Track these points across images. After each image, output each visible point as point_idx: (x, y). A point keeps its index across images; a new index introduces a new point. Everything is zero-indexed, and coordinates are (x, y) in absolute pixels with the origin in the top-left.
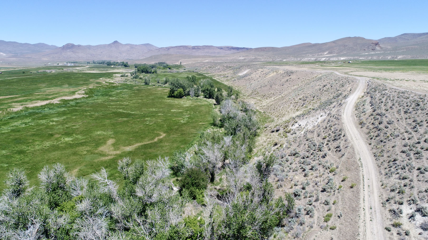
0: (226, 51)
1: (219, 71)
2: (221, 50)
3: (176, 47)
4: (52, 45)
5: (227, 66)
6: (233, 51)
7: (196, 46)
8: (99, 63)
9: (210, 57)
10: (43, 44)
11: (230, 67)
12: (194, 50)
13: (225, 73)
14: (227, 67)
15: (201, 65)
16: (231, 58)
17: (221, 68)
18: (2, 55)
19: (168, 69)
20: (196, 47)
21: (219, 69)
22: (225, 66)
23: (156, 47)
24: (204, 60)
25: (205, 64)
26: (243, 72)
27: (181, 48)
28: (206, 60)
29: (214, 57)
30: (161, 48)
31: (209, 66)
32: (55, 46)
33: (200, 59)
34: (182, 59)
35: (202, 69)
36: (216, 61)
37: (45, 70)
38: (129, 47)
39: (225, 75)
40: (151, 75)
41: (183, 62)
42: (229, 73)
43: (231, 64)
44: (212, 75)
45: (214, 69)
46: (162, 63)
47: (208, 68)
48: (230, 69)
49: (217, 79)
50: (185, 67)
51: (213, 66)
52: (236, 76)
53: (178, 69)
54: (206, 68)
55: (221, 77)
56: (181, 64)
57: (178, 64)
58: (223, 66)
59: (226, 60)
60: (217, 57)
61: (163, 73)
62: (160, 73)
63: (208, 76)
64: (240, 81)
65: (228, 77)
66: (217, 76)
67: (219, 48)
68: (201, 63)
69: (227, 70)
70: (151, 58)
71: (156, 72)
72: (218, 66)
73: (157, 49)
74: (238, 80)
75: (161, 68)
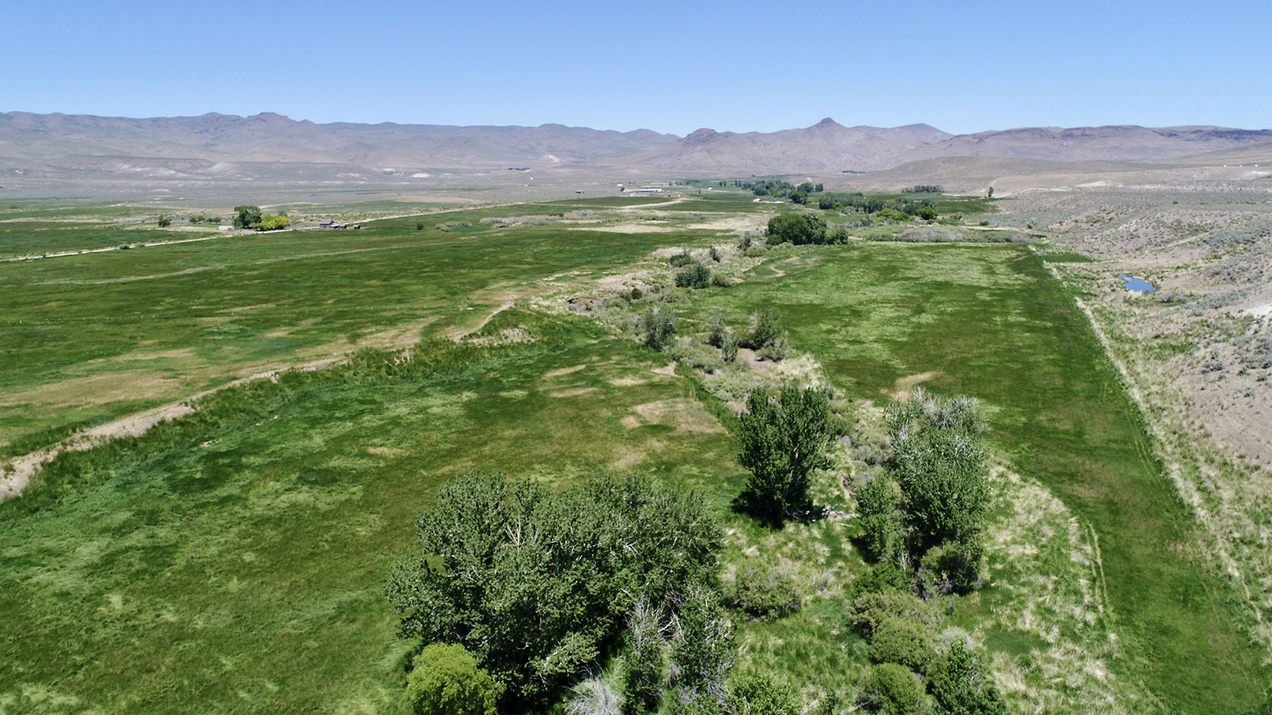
0: (1191, 144)
2: (1171, 142)
3: (1008, 132)
4: (667, 135)
5: (1179, 222)
6: (1216, 143)
7: (1079, 129)
8: (745, 187)
9: (1117, 165)
10: (648, 131)
11: (1195, 230)
12: (1070, 142)
13: (1164, 260)
14: (1177, 227)
15: (1063, 203)
16: (1207, 174)
17: (1141, 232)
18: (551, 160)
19: (918, 219)
20: (1075, 133)
21: (1132, 236)
22: (1164, 224)
23: (944, 134)
25: (1081, 203)
27: (1024, 134)
28: (1094, 181)
29: (1136, 166)
30: (958, 136)
31: (1093, 212)
33: (1071, 177)
34: (1002, 179)
35: (1056, 226)
36: (1135, 183)
37: (499, 219)
38: (861, 136)
39: (1159, 282)
40: (809, 256)
41: (999, 190)
42: (1186, 267)
43: (1203, 213)
44: (1084, 273)
45: (1108, 232)
46: (927, 190)
47: (1084, 226)
48: (1193, 239)
49: (1097, 320)
50: (996, 211)
51: (1111, 216)
52: (1232, 314)
53: (955, 221)
54: (1076, 221)
55: (1125, 301)
56: (993, 195)
57: (982, 192)
58: (1158, 221)
59: (1181, 184)
60: (1147, 168)
61: (874, 243)
62: (861, 244)
63: (1059, 278)
64: (1258, 399)
65: (1169, 301)
66: (1107, 289)
67: (1162, 135)
68: (1065, 198)
69: (1175, 243)
70: (904, 169)
71: (842, 238)
72: (1134, 222)
73: (944, 141)
74: (1249, 382)
75: (896, 213)
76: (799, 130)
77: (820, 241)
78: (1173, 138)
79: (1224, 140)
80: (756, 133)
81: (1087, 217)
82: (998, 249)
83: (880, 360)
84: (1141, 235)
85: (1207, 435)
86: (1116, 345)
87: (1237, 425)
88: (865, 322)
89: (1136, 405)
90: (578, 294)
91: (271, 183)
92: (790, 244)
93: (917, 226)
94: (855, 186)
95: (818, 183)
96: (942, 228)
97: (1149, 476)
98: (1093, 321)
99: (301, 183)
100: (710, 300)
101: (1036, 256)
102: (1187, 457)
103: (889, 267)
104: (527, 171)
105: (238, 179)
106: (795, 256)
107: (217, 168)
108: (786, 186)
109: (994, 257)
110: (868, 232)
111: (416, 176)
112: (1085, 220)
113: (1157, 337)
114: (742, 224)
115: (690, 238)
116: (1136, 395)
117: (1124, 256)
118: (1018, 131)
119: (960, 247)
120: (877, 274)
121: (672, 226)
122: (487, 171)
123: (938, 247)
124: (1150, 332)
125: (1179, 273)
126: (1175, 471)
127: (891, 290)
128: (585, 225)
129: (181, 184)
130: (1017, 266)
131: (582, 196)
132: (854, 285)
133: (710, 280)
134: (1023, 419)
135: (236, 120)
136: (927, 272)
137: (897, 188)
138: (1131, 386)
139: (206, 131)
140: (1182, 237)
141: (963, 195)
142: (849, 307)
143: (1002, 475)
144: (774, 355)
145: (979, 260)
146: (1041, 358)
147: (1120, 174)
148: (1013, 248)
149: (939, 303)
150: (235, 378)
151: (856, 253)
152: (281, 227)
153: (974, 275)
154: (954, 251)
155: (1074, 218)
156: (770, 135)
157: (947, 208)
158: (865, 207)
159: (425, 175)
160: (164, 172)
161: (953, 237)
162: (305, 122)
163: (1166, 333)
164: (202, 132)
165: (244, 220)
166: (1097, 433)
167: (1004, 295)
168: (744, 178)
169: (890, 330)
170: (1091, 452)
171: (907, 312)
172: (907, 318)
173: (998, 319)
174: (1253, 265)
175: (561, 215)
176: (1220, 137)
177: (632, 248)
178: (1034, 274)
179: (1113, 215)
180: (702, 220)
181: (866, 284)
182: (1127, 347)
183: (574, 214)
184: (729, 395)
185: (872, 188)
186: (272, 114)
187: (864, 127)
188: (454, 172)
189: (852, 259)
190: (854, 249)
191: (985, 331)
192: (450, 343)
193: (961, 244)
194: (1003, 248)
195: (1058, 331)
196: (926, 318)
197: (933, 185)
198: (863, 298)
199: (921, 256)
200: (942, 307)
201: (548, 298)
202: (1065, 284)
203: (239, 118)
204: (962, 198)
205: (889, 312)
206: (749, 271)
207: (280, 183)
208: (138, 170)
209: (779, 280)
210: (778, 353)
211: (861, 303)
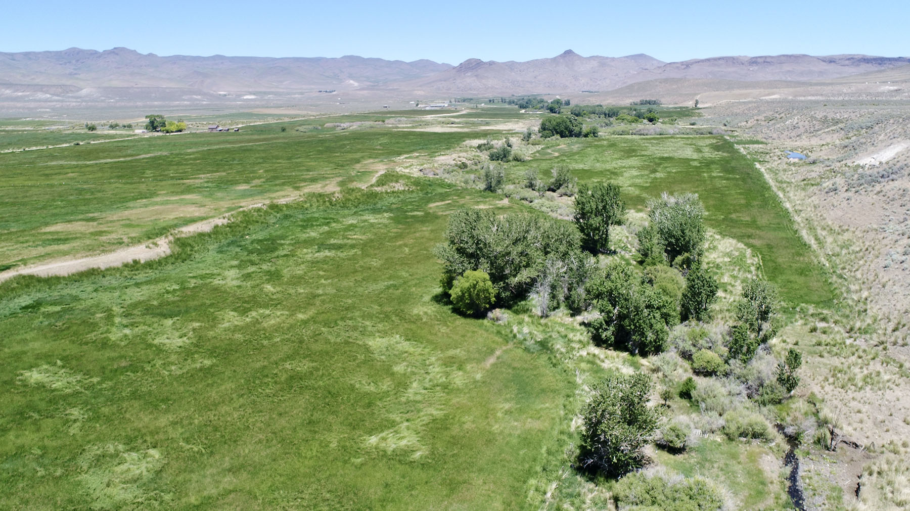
0: (844, 69)
1: (793, 134)
2: (831, 67)
3: (708, 60)
4: (443, 64)
5: (826, 117)
6: (864, 67)
8: (510, 103)
9: (788, 84)
10: (427, 60)
11: (836, 122)
12: (755, 68)
13: (815, 142)
14: (825, 121)
15: (749, 109)
16: (853, 89)
17: (801, 124)
18: (351, 84)
19: (645, 121)
20: (759, 60)
21: (795, 128)
22: (816, 119)
23: (659, 62)
24: (769, 95)
25: (762, 109)
26: (877, 152)
27: (721, 62)
28: (773, 94)
29: (803, 84)
30: (670, 64)
32: (447, 65)
33: (756, 92)
34: (705, 94)
35: (744, 124)
36: (801, 96)
37: (339, 124)
38: (595, 63)
39: (810, 154)
40: (573, 144)
41: (703, 102)
42: (828, 144)
43: (842, 111)
44: (761, 150)
45: (779, 126)
46: (649, 102)
47: (763, 123)
48: (834, 128)
49: (767, 173)
50: (701, 116)
51: (781, 115)
52: (848, 164)
53: (672, 122)
54: (757, 120)
55: (787, 163)
56: (698, 106)
57: (690, 104)
58: (812, 117)
59: (834, 95)
60: (811, 85)
61: (616, 136)
62: (607, 137)
63: (745, 153)
64: (853, 200)
65: (814, 163)
66: (776, 158)
67: (824, 61)
68: (750, 105)
69: (823, 131)
70: (630, 88)
71: (594, 133)
72: (796, 118)
73: (659, 67)
74: (849, 194)
75: (629, 118)
76: (547, 59)
77: (578, 135)
78: (833, 64)
79: (870, 65)
80: (513, 63)
81: (765, 117)
82: (703, 138)
83: (635, 194)
84: (801, 127)
85: (825, 219)
86: (777, 184)
87: (840, 213)
88: (621, 178)
89: (787, 209)
90: (425, 166)
91: (131, 104)
92: (558, 136)
93: (645, 125)
94: (594, 101)
95: (566, 99)
96: (664, 126)
97: (790, 235)
98: (765, 174)
99: (156, 103)
100: (515, 169)
101: (730, 142)
102: (811, 229)
103: (630, 149)
104: (334, 93)
105: (102, 101)
106: (563, 144)
107: (84, 92)
108: (542, 101)
109: (701, 143)
110: (610, 129)
111: (245, 97)
112: (763, 119)
113: (804, 180)
114: (519, 126)
115: (485, 134)
116: (788, 205)
117: (788, 140)
118: (715, 59)
119: (677, 138)
120: (622, 153)
121: (467, 128)
122: (302, 93)
123: (662, 138)
124: (800, 178)
125: (823, 148)
126: (804, 234)
127: (633, 161)
128: (403, 128)
129: (58, 105)
130: (716, 148)
131: (390, 109)
132: (609, 159)
133: (511, 158)
134: (722, 217)
135: (94, 54)
136: (656, 152)
137: (627, 102)
138: (785, 202)
139: (70, 62)
140: (828, 127)
141: (676, 106)
142: (608, 170)
143: (711, 236)
144: (569, 193)
145: (691, 145)
146: (733, 192)
147: (791, 90)
148: (714, 138)
149: (666, 167)
150: (241, 207)
151: (605, 142)
152: (180, 131)
153: (689, 153)
154: (673, 140)
155: (756, 118)
156: (524, 63)
157: (665, 115)
158: (605, 115)
159: (253, 97)
160: (40, 95)
161: (672, 132)
162: (150, 55)
163: (809, 177)
164: (65, 63)
165: (153, 126)
166: (763, 220)
167: (708, 164)
168: (507, 96)
169: (638, 181)
170: (758, 228)
171: (646, 172)
172: (647, 175)
173: (705, 175)
174: (869, 140)
175: (384, 121)
176: (868, 63)
177: (449, 141)
178: (728, 152)
179: (783, 115)
180: (487, 124)
181: (617, 159)
182: (785, 185)
183: (392, 121)
184: (549, 210)
185: (608, 102)
186: (123, 49)
187: (597, 57)
188: (275, 94)
189: (602, 146)
190: (603, 140)
191: (697, 180)
192: (360, 190)
193: (678, 136)
194: (707, 138)
195: (743, 180)
196: (658, 175)
197: (654, 99)
198: (616, 166)
199: (651, 143)
200: (668, 169)
201: (407, 167)
202: (749, 157)
203: (96, 52)
204: (676, 108)
205: (635, 172)
206: (535, 153)
207: (139, 104)
208: (20, 94)
209: (557, 157)
210: (571, 191)
211: (615, 169)
